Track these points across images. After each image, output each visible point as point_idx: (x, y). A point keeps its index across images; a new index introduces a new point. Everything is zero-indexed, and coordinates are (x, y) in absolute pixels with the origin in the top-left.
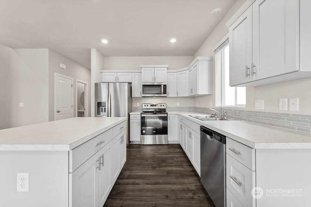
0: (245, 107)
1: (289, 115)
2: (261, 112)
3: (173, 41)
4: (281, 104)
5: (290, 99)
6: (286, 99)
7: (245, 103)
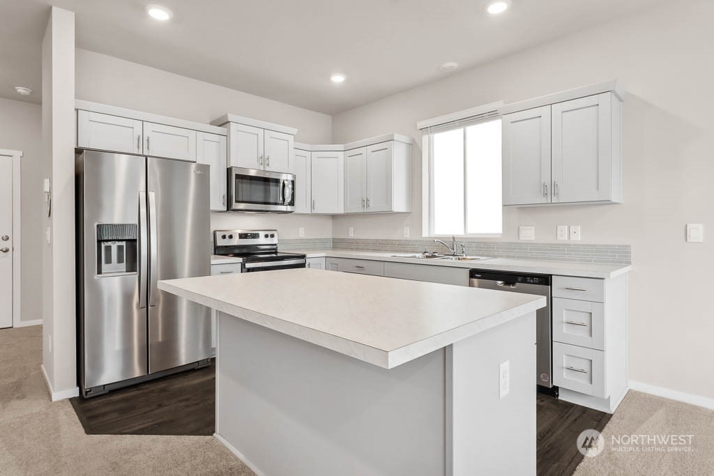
0: (500, 236)
1: (570, 245)
2: (529, 244)
3: (338, 79)
4: (559, 233)
5: (571, 227)
6: (566, 227)
7: (500, 231)
